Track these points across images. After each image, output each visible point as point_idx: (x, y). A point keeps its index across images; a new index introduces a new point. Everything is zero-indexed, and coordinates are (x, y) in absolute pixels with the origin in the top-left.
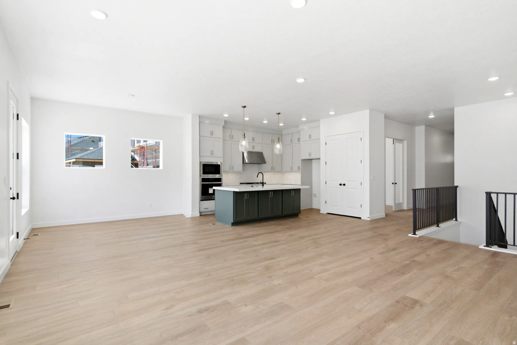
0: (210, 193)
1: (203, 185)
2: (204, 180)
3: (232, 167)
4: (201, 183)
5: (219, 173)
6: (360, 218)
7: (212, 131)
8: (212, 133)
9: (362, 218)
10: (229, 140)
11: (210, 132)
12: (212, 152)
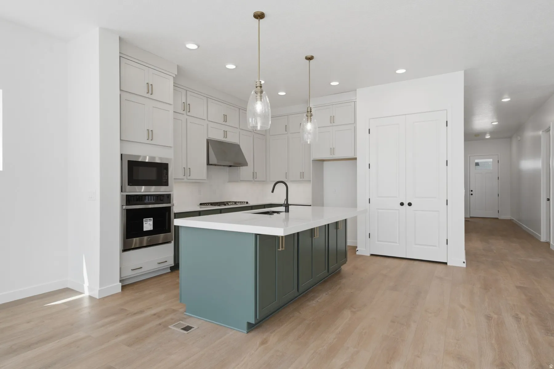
0: (145, 229)
1: (128, 211)
2: (130, 199)
3: (187, 171)
4: (124, 207)
5: (166, 184)
6: (446, 263)
7: (150, 84)
8: (150, 88)
9: (448, 264)
10: (182, 112)
11: (146, 85)
12: (150, 132)
